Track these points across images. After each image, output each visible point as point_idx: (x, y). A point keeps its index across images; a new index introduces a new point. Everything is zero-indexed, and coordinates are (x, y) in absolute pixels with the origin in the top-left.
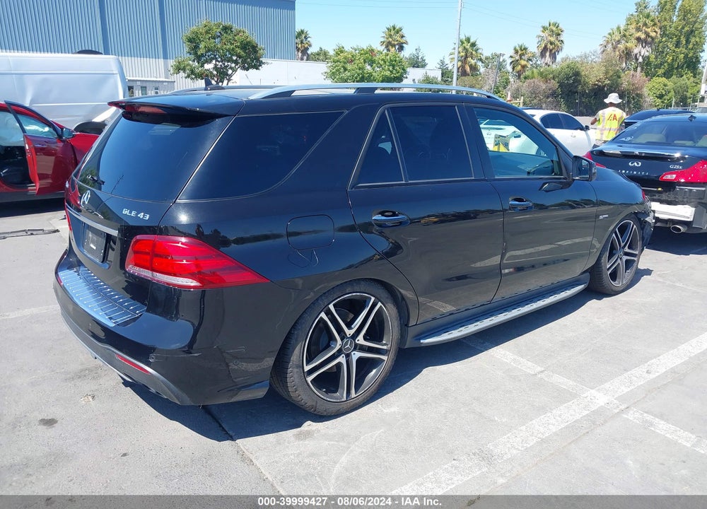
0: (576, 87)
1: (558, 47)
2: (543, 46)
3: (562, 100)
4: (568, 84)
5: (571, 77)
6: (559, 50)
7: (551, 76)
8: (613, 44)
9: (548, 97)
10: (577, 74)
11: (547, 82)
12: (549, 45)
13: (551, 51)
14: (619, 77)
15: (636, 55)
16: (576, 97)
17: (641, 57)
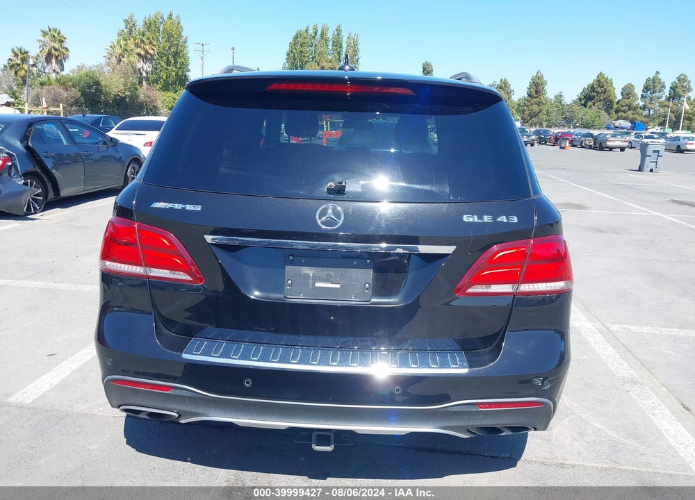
0: (99, 97)
1: (64, 54)
2: (47, 51)
3: (87, 109)
4: (90, 93)
5: (92, 86)
6: (65, 57)
7: (71, 83)
8: (116, 57)
9: (71, 106)
10: (97, 83)
11: (67, 90)
12: (53, 51)
13: (57, 57)
14: (136, 89)
15: (140, 69)
16: (100, 107)
17: (144, 72)
